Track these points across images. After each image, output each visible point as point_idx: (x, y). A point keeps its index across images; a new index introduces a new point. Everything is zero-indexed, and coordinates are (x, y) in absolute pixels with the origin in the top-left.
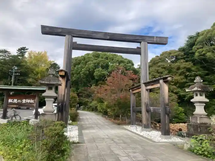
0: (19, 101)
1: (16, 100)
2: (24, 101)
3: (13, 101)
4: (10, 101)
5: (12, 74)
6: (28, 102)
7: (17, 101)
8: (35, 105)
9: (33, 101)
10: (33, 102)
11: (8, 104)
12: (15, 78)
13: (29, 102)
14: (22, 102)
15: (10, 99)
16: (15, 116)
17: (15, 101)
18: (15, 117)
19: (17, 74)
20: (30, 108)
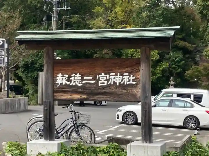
0: (89, 80)
1: (78, 77)
2: (103, 80)
3: (69, 80)
4: (61, 79)
5: (51, 10)
6: (115, 83)
7: (82, 79)
8: (138, 92)
9: (132, 78)
10: (131, 82)
11: (57, 91)
12: (59, 19)
13: (118, 82)
14: (97, 83)
15: (60, 75)
16: (76, 127)
17: (76, 79)
18: (77, 132)
19: (64, 8)
20: (104, 103)
